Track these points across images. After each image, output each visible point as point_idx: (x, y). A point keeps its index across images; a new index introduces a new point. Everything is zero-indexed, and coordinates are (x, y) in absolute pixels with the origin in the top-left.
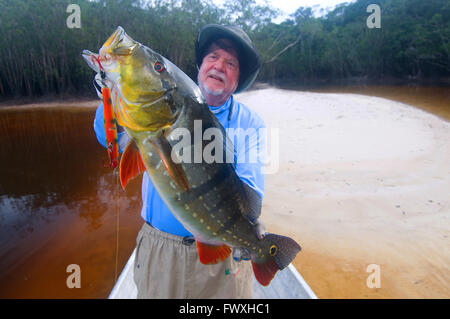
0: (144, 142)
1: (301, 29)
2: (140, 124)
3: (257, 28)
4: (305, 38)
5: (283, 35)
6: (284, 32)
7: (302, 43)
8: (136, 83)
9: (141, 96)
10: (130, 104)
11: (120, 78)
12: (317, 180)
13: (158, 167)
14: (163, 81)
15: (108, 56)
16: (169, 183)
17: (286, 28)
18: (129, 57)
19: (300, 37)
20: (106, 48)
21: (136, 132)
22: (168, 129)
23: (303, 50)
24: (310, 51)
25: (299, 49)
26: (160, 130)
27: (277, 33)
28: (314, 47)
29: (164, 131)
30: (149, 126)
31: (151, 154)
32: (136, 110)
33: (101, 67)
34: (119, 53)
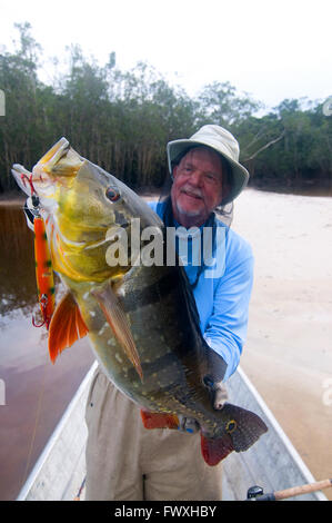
0: (86, 296)
1: (286, 124)
2: (81, 271)
3: (235, 123)
4: (290, 134)
5: (265, 131)
6: (265, 127)
7: (287, 140)
8: (79, 215)
9: (85, 233)
10: (68, 243)
11: (57, 207)
12: (298, 299)
13: (101, 332)
14: (116, 213)
15: (44, 176)
16: (114, 356)
17: (269, 123)
18: (73, 180)
19: (284, 133)
20: (43, 165)
21: (76, 281)
22: (119, 280)
23: (287, 147)
24: (296, 149)
25: (283, 145)
26: (109, 281)
27: (258, 128)
28: (300, 144)
29: (113, 283)
30: (93, 274)
31: (93, 314)
32: (77, 253)
33: (33, 190)
34: (60, 173)
